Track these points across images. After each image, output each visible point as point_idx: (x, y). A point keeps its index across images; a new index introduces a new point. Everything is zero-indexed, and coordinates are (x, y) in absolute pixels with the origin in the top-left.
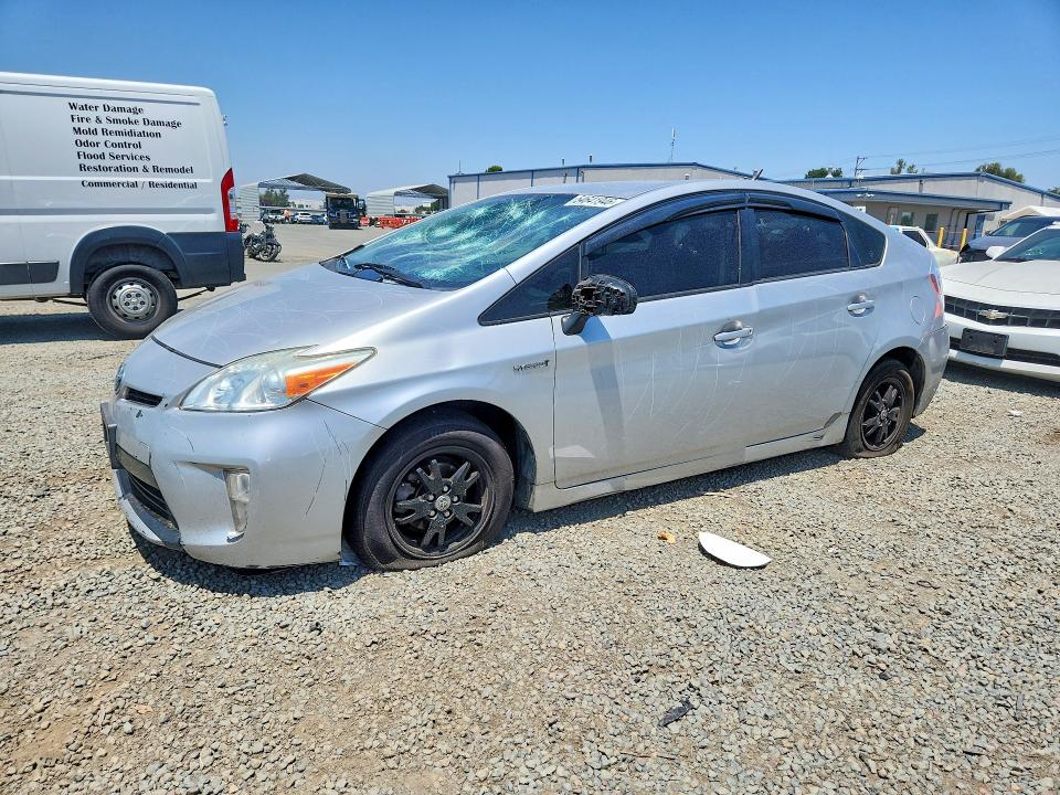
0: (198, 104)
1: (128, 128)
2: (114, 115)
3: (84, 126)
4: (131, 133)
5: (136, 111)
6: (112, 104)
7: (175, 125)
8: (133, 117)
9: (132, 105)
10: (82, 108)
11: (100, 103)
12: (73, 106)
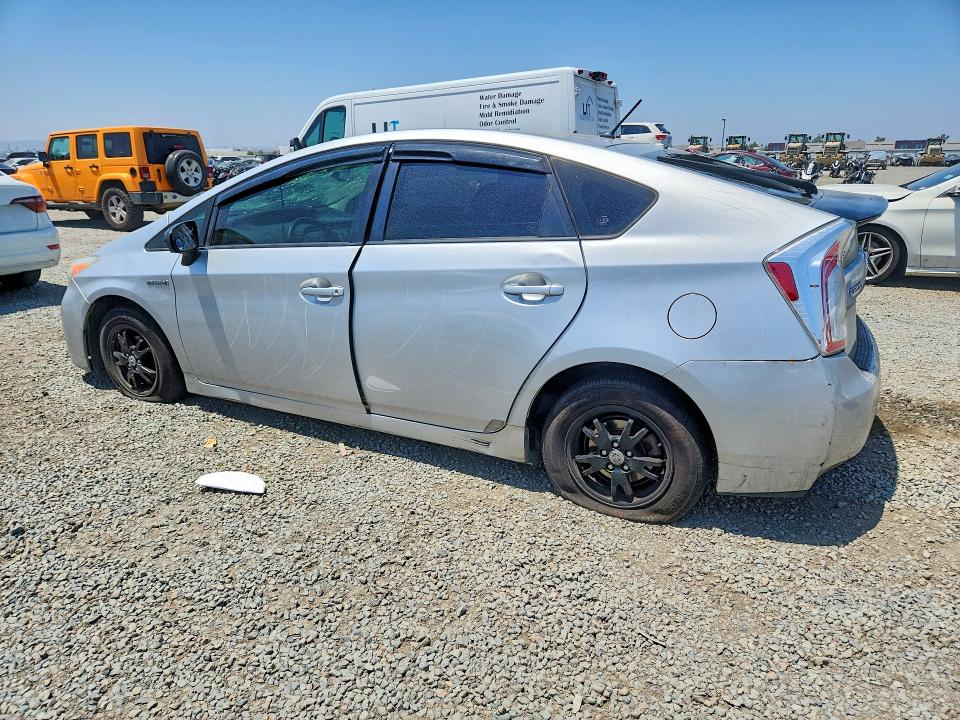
0: (557, 82)
1: (510, 108)
2: (503, 100)
3: (486, 111)
4: (511, 113)
5: (516, 95)
6: (504, 92)
7: (539, 102)
8: (514, 99)
9: (514, 91)
10: (487, 98)
11: (496, 93)
12: (482, 98)
